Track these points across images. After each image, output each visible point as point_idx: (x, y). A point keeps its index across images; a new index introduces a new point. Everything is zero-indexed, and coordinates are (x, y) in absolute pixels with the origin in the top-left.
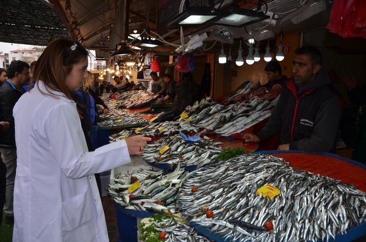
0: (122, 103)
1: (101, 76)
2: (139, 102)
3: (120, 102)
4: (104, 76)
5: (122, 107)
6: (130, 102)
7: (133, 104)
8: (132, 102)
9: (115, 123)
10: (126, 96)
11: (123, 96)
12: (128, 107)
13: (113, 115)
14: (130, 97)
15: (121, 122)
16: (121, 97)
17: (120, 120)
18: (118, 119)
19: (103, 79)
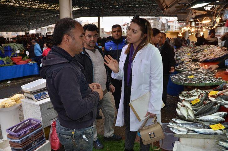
0: (195, 56)
1: (180, 34)
2: (212, 56)
3: (194, 54)
4: (182, 34)
5: (196, 60)
6: (203, 56)
7: (205, 58)
8: (205, 56)
9: (187, 80)
10: (199, 49)
11: (196, 49)
12: (200, 60)
13: (186, 68)
14: (203, 51)
15: (193, 79)
16: (195, 50)
17: (192, 77)
18: (190, 75)
19: (181, 36)
